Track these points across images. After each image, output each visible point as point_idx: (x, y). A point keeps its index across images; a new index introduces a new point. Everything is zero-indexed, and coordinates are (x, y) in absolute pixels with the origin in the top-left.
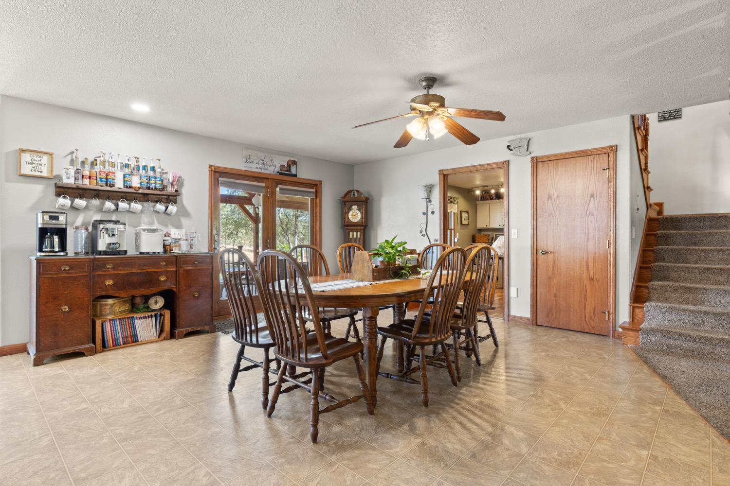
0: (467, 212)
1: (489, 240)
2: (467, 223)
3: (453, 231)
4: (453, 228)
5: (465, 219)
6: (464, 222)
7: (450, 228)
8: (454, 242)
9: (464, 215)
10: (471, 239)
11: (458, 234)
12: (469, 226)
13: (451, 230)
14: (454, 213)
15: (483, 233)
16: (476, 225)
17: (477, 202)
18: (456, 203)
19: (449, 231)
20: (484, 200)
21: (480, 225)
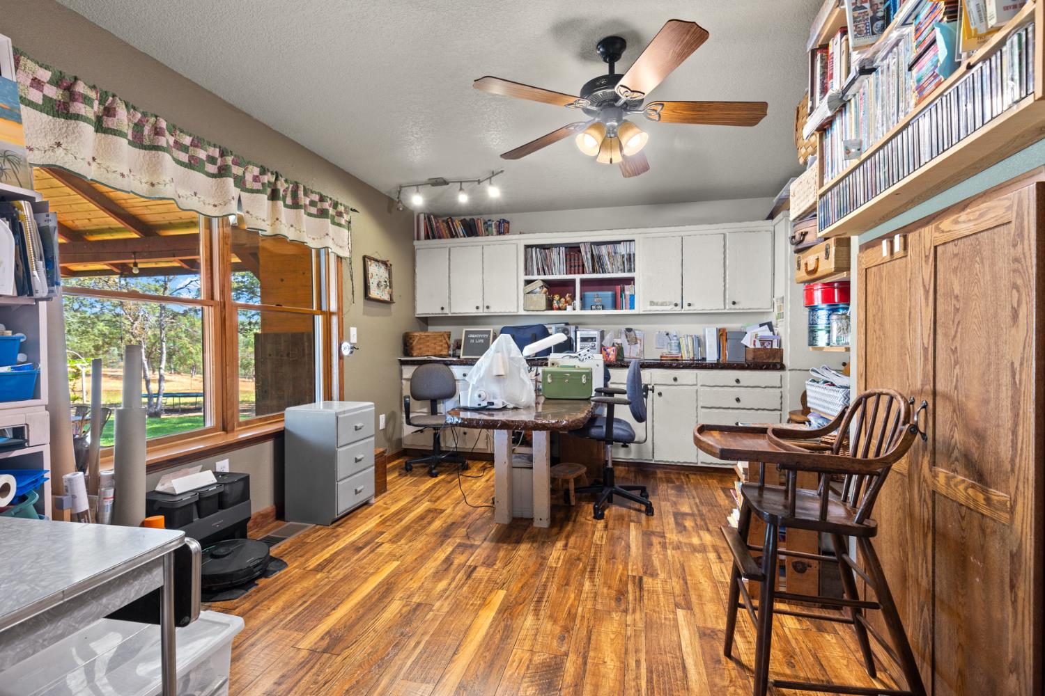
0: (385, 263)
1: (449, 347)
2: (386, 297)
3: (335, 320)
4: (334, 307)
5: (379, 285)
6: (375, 293)
7: (324, 308)
8: (341, 357)
9: (377, 273)
10: (399, 347)
11: (353, 331)
12: (393, 306)
13: (328, 315)
14: (339, 258)
15: (431, 329)
16: (414, 308)
17: (416, 243)
18: (343, 222)
19: (319, 320)
20: (434, 238)
21: (425, 307)
